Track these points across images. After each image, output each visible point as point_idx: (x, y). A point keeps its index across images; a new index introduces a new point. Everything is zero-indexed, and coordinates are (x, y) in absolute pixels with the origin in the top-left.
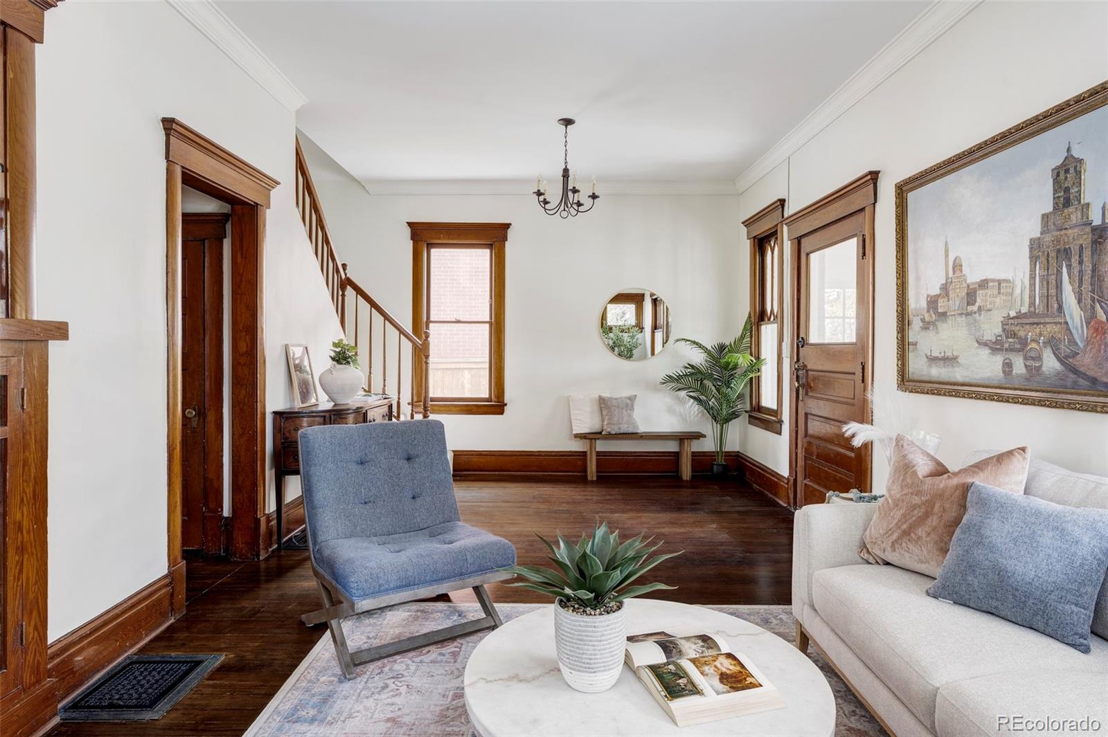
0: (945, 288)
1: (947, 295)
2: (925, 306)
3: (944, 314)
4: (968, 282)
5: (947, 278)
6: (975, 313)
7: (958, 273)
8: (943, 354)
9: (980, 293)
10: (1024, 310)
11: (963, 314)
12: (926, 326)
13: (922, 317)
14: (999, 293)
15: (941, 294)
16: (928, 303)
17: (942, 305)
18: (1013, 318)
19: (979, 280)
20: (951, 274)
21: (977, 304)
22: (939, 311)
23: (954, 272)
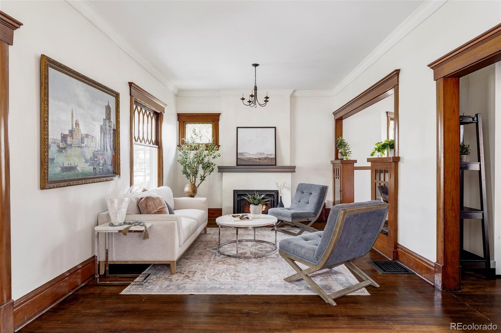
0: (71, 132)
1: (72, 136)
2: (60, 139)
3: (71, 145)
4: (82, 133)
5: (72, 128)
6: (84, 147)
7: (77, 127)
8: (70, 165)
9: (86, 139)
10: (99, 149)
11: (80, 147)
12: (61, 150)
13: (58, 145)
14: (92, 141)
15: (69, 135)
16: (62, 137)
17: (69, 140)
18: (96, 151)
19: (85, 134)
20: (74, 127)
21: (85, 144)
22: (68, 143)
23: (76, 126)
